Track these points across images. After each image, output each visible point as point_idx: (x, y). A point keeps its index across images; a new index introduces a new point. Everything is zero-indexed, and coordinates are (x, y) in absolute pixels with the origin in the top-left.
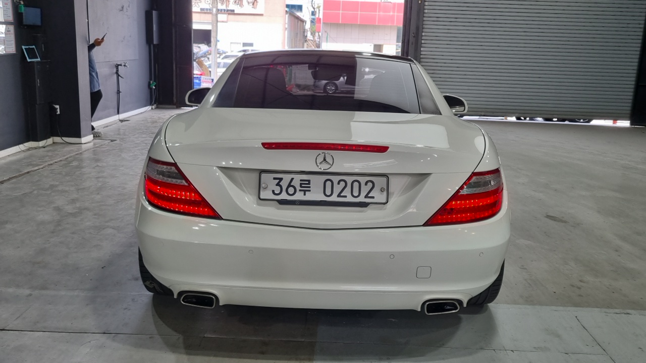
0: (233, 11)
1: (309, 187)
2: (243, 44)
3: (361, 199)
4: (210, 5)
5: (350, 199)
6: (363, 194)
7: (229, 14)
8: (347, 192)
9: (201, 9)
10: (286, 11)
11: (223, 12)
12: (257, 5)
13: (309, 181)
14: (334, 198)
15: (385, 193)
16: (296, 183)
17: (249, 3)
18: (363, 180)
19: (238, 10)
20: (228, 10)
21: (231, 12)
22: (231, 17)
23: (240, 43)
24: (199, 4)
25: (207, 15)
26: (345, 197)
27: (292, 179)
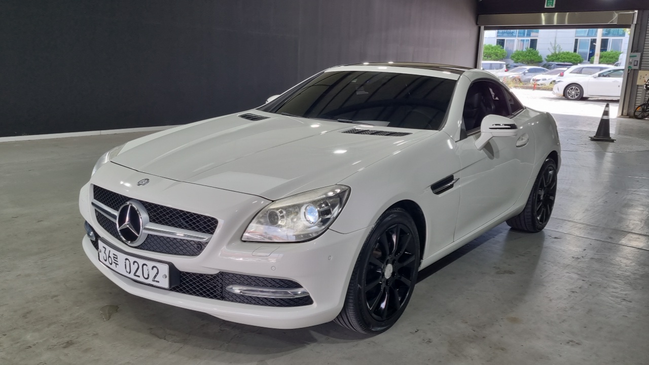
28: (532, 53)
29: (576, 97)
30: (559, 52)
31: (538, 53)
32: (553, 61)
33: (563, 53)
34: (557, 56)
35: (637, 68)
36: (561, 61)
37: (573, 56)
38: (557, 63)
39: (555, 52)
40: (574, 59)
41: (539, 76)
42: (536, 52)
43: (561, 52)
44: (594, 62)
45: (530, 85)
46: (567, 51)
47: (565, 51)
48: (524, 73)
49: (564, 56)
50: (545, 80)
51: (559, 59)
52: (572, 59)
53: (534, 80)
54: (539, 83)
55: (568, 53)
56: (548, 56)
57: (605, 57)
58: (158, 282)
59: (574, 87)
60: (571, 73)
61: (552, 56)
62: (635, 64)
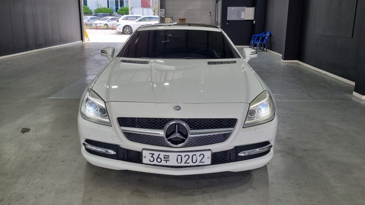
28: (86, 8)
29: (129, 33)
30: (101, 8)
31: (89, 9)
32: (98, 13)
33: (103, 8)
34: (100, 10)
35: (164, 16)
36: (103, 13)
37: (108, 10)
38: (102, 14)
39: (99, 8)
40: (109, 11)
41: (97, 22)
42: (88, 8)
43: (102, 7)
44: (129, 14)
45: (93, 27)
46: (105, 7)
47: (103, 7)
48: (88, 20)
49: (104, 10)
50: (101, 23)
51: (101, 11)
52: (108, 12)
53: (95, 24)
54: (98, 25)
55: (105, 8)
56: (95, 10)
57: (124, 10)
58: (204, 162)
59: (127, 27)
60: (122, 19)
61: (98, 9)
62: (163, 15)
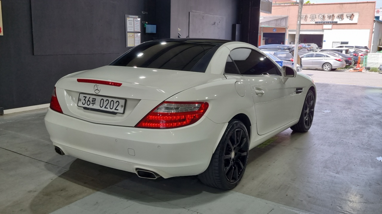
0: (337, 22)
1: (95, 102)
2: (341, 42)
3: (113, 110)
4: (322, 19)
5: (109, 110)
6: (114, 108)
7: (333, 24)
8: (108, 106)
9: (316, 22)
10: (374, 21)
11: (330, 23)
12: (353, 18)
13: (95, 99)
14: (103, 109)
15: (123, 108)
16: (91, 100)
17: (347, 17)
18: (115, 100)
19: (339, 21)
20: (333, 22)
21: (336, 23)
22: (335, 26)
23: (339, 42)
24: (315, 19)
25: (319, 25)
26: (107, 108)
27: (90, 97)
